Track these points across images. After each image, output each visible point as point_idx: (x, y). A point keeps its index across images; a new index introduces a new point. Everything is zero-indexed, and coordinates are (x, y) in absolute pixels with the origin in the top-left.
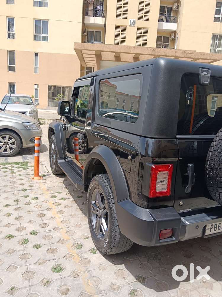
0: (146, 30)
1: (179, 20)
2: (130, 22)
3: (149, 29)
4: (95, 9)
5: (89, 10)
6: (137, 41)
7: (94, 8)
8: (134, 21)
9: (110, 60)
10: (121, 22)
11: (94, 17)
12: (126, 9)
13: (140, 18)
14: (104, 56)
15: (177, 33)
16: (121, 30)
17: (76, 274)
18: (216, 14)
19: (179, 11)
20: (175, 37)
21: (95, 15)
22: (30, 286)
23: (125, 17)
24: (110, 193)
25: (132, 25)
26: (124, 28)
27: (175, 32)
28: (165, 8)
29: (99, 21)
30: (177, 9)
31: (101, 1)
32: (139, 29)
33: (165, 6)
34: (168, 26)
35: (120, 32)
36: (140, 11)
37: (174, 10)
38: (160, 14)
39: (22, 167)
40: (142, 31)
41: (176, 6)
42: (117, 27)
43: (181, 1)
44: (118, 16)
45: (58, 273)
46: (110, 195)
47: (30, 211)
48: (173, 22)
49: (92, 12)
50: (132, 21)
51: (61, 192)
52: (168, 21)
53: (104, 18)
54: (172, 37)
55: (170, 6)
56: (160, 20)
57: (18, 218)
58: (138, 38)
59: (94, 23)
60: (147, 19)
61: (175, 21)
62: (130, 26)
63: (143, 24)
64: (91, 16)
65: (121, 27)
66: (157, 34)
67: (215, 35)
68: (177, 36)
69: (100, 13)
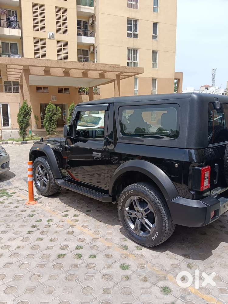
0: (66, 43)
1: (95, 34)
2: (49, 35)
3: (69, 42)
4: (8, 20)
5: (1, 20)
6: (58, 54)
7: (6, 18)
8: (53, 34)
9: (39, 74)
10: (39, 34)
11: (8, 29)
12: (43, 22)
13: (58, 31)
14: (33, 70)
15: (95, 46)
16: (40, 42)
17: (141, 266)
18: (128, 30)
19: (95, 25)
20: (94, 50)
21: (9, 25)
22: (116, 284)
23: (43, 29)
24: (154, 196)
25: (51, 38)
26: (43, 41)
27: (93, 45)
28: (81, 22)
29: (14, 32)
30: (93, 24)
31: (13, 12)
32: (59, 42)
33: (80, 21)
34: (87, 40)
35: (40, 45)
36: (58, 24)
37: (90, 24)
38: (78, 28)
39: (5, 196)
40: (62, 45)
41: (92, 21)
42: (36, 40)
43: (96, 17)
44: (36, 28)
45: (128, 269)
46: (155, 198)
47: (56, 232)
48: (91, 36)
49: (6, 23)
50: (51, 34)
51: (68, 211)
52: (86, 35)
53: (20, 30)
54: (91, 50)
55: (86, 20)
56: (79, 34)
57: (51, 240)
58: (59, 51)
59: (9, 34)
60: (65, 32)
61: (92, 35)
62: (50, 39)
63: (62, 37)
64: (5, 27)
65: (40, 40)
66: (77, 48)
67: (130, 49)
68: (96, 50)
69: (14, 24)
